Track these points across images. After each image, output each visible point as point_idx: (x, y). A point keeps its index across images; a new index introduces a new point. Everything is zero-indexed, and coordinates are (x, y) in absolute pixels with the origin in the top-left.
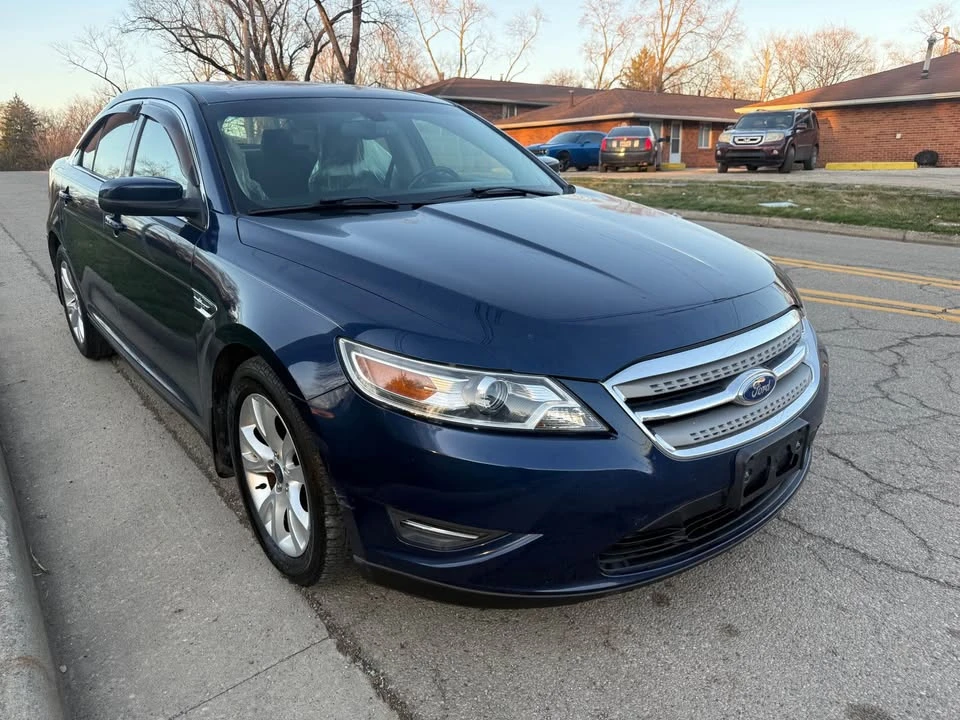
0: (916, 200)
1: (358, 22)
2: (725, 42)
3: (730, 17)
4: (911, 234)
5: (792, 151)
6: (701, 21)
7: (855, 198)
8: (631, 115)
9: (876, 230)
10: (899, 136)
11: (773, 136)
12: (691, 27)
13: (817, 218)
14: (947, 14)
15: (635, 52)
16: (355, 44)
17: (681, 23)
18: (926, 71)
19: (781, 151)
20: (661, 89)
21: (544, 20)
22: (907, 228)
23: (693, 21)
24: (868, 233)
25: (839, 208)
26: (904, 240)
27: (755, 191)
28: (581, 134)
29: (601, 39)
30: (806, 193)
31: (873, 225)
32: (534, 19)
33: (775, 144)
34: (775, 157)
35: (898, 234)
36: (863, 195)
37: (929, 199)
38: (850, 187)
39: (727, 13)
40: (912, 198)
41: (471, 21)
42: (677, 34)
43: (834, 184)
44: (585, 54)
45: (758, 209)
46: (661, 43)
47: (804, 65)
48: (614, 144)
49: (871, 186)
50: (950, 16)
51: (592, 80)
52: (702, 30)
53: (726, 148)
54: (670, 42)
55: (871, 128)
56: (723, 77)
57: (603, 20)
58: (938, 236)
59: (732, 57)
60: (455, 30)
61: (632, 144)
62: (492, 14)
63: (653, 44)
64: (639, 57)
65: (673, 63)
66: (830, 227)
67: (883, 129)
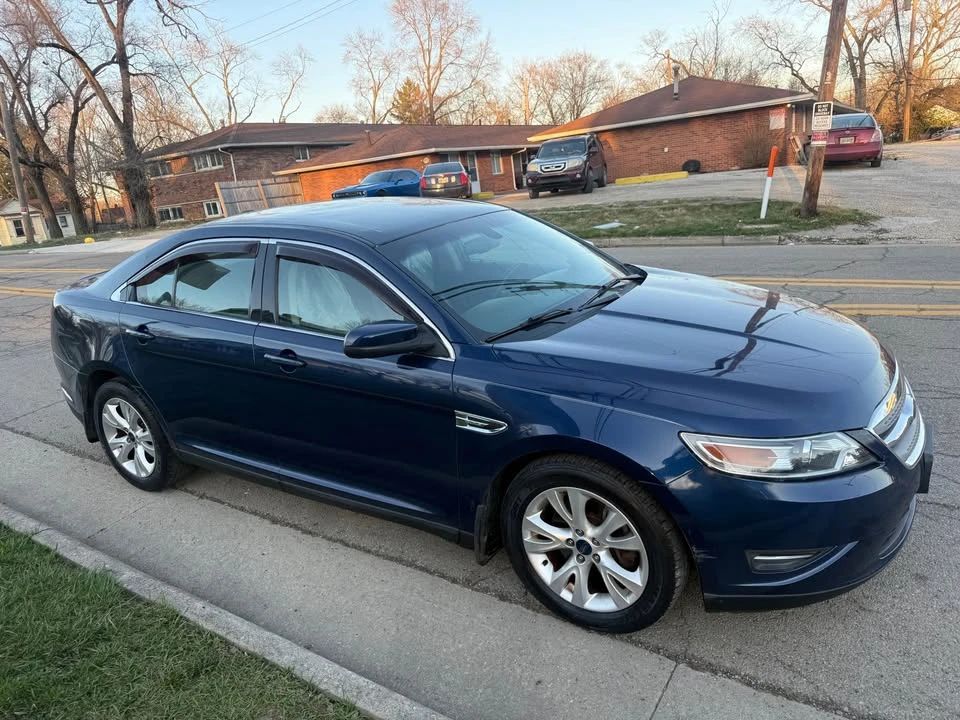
0: (717, 209)
1: (126, 74)
2: (484, 71)
3: (485, 48)
4: (728, 239)
5: (591, 173)
6: (459, 53)
7: (669, 213)
8: (433, 150)
9: (700, 239)
10: (666, 150)
11: (574, 162)
12: (451, 59)
13: (649, 235)
14: (662, 38)
15: (400, 85)
16: (128, 99)
17: (441, 56)
18: (676, 94)
19: (583, 174)
20: (433, 120)
21: (309, 60)
22: (723, 234)
23: (452, 53)
24: (693, 242)
25: (660, 222)
26: (723, 244)
27: (583, 215)
28: (392, 173)
29: (367, 74)
30: (625, 212)
31: (697, 235)
32: (298, 58)
33: (576, 169)
34: (580, 180)
35: (718, 240)
36: (673, 209)
37: (726, 207)
38: (659, 203)
39: (481, 45)
40: (712, 206)
41: (232, 64)
42: (439, 66)
43: (645, 201)
44: (354, 90)
45: (597, 232)
46: (426, 74)
47: (555, 87)
48: (433, 182)
49: (676, 199)
50: (665, 39)
51: (364, 114)
52: (461, 61)
53: (535, 177)
54: (434, 74)
55: (643, 144)
56: (489, 103)
57: (366, 57)
58: (748, 238)
59: (493, 84)
60: (218, 74)
61: (450, 180)
62: (255, 56)
63: (418, 76)
64: (404, 88)
65: (441, 92)
66: (662, 241)
67: (653, 145)
